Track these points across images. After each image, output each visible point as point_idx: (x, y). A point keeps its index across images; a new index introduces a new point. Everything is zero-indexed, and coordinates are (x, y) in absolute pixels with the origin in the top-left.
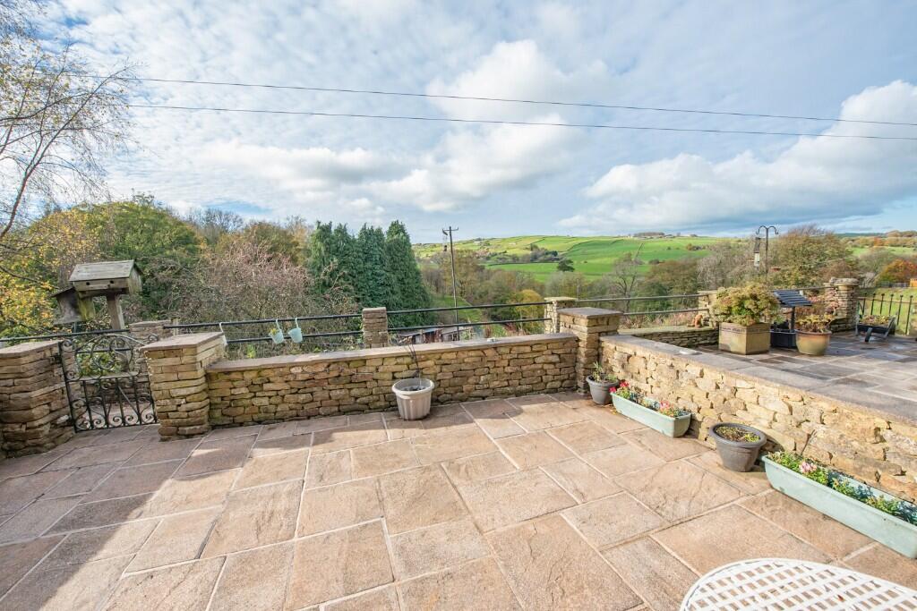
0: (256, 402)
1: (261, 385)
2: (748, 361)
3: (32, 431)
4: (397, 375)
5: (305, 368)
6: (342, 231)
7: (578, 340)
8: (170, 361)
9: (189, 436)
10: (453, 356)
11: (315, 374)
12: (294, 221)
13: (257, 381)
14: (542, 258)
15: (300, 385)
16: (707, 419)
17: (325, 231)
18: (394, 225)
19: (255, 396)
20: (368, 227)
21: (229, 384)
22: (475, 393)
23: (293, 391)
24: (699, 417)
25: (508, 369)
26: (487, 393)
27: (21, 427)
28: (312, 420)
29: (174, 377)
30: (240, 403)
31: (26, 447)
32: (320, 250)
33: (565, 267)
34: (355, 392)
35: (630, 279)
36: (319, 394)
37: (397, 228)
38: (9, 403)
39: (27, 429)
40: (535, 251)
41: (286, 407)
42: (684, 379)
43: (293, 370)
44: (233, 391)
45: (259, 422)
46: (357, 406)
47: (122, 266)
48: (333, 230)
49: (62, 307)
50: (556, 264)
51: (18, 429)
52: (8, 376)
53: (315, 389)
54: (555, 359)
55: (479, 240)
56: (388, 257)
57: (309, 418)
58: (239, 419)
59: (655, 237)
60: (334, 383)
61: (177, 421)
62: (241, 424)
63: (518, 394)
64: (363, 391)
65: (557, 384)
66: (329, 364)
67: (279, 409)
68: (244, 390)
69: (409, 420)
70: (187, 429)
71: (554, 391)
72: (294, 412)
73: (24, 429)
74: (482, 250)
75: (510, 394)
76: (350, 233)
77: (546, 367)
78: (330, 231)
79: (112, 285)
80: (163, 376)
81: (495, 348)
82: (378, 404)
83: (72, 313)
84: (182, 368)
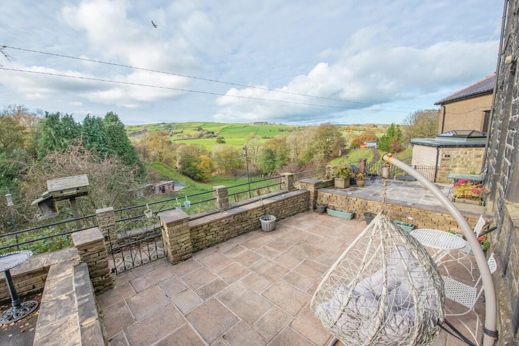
0: (208, 238)
1: (209, 230)
2: (346, 191)
3: (107, 278)
4: (258, 215)
5: (227, 219)
6: (68, 119)
7: (309, 192)
8: (178, 226)
9: (185, 260)
10: (275, 204)
11: (230, 220)
12: (16, 109)
13: (208, 228)
14: (205, 136)
15: (224, 226)
16: (358, 212)
17: (52, 119)
18: (109, 115)
19: (207, 235)
20: (91, 116)
21: (197, 232)
22: (281, 217)
23: (222, 229)
24: (356, 212)
25: (291, 206)
26: (285, 216)
27: (102, 277)
28: (229, 240)
29: (179, 234)
30: (201, 240)
31: (105, 287)
32: (50, 134)
33: (221, 141)
34: (244, 225)
35: (256, 147)
36: (232, 229)
37: (112, 117)
38: (96, 266)
39: (105, 277)
40: (201, 132)
41: (218, 237)
42: (351, 202)
43: (222, 221)
44: (198, 235)
45: (209, 247)
46: (245, 231)
47: (80, 179)
48: (60, 118)
49: (43, 209)
50: (215, 139)
51: (101, 279)
52: (96, 252)
53: (230, 227)
54: (303, 200)
55: (164, 123)
56: (109, 138)
57: (227, 240)
58: (201, 247)
59: (263, 124)
60: (236, 223)
61: (181, 254)
62: (201, 249)
63: (294, 215)
64: (246, 224)
65: (304, 209)
66: (235, 215)
67: (216, 239)
68: (203, 234)
69: (269, 231)
70: (185, 256)
71: (303, 212)
72: (222, 239)
73: (104, 278)
74: (166, 131)
75: (291, 215)
76: (76, 121)
77: (301, 203)
78: (59, 120)
79: (78, 191)
80: (175, 234)
81: (287, 199)
82: (252, 228)
83: (51, 212)
84: (183, 229)
